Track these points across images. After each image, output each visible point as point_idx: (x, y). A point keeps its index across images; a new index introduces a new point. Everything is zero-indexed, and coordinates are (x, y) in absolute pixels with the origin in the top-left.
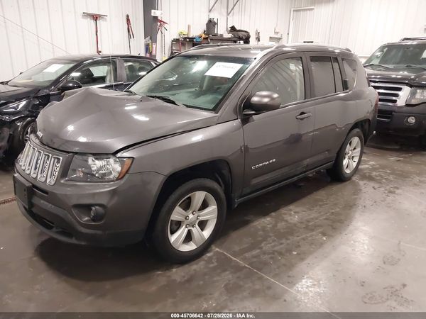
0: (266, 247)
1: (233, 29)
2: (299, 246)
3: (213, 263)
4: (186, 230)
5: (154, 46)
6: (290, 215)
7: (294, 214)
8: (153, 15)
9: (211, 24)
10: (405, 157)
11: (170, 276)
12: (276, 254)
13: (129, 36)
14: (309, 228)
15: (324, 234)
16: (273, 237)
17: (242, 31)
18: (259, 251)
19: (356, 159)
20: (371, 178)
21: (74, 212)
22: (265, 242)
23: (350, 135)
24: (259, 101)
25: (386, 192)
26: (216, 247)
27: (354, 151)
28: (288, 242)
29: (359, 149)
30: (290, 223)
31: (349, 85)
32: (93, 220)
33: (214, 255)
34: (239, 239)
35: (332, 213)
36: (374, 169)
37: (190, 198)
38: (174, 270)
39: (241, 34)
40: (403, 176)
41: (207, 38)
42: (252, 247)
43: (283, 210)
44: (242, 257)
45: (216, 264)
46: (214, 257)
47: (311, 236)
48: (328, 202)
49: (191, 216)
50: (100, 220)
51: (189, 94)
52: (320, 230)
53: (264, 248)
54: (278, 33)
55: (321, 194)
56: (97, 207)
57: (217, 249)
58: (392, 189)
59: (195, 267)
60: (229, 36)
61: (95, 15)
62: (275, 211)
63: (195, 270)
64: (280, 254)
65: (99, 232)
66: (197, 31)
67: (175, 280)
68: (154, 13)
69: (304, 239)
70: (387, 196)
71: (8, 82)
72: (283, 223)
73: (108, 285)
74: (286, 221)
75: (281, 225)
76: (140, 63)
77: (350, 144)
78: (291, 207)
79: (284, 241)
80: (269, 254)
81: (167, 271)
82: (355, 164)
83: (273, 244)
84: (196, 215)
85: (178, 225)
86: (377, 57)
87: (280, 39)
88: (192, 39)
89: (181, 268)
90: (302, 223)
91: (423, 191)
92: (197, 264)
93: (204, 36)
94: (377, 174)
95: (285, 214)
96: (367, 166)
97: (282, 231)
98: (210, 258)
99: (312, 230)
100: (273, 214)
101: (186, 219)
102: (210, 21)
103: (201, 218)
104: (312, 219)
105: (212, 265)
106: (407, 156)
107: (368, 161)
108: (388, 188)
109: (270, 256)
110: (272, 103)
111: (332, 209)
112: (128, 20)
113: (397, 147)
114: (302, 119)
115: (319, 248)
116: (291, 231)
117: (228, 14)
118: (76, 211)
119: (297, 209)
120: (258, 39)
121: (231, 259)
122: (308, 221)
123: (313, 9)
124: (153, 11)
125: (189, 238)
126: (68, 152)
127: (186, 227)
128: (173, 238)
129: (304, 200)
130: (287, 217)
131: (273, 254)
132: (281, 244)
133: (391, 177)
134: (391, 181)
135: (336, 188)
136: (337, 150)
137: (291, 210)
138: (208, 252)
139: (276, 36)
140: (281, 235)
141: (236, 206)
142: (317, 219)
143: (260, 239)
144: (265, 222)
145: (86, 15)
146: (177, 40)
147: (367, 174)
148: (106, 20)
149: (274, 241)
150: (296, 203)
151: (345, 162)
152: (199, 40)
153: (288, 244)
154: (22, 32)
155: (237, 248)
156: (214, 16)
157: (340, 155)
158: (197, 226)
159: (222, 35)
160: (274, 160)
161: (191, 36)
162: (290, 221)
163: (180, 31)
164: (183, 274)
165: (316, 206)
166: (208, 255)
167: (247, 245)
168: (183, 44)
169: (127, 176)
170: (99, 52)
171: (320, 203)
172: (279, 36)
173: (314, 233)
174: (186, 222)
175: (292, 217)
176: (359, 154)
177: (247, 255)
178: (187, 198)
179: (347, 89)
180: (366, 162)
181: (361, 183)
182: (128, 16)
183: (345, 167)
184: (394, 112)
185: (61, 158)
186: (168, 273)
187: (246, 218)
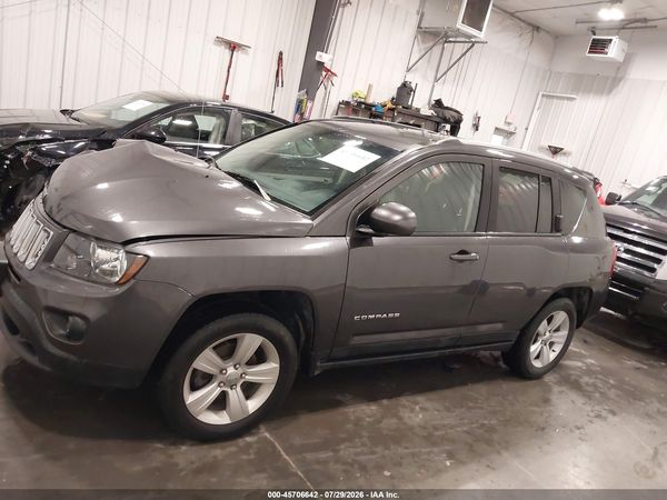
0: (346, 451)
1: (439, 103)
2: (400, 465)
3: (249, 454)
4: (218, 390)
5: (309, 105)
6: (412, 410)
7: (418, 411)
8: (317, 58)
9: (405, 90)
10: (651, 366)
11: (171, 456)
12: (356, 466)
13: (277, 81)
14: (430, 440)
15: (451, 456)
16: (365, 439)
17: (451, 109)
18: (331, 454)
19: (558, 348)
20: (576, 386)
21: (45, 317)
22: (347, 444)
23: (551, 305)
24: (387, 218)
25: (592, 414)
26: (268, 431)
27: (556, 334)
28: (387, 452)
29: (564, 333)
30: (405, 424)
31: (563, 225)
32: (69, 336)
33: (256, 442)
34: (308, 427)
35: (483, 424)
36: (589, 372)
37: (235, 341)
38: (184, 448)
39: (448, 114)
40: (632, 395)
41: (393, 110)
42: (324, 446)
43: (404, 400)
44: (299, 457)
45: (252, 457)
46: (255, 446)
47: (429, 453)
48: (484, 406)
49: (231, 370)
50: (78, 340)
51: (298, 184)
52: (447, 448)
53: (342, 452)
54: (509, 124)
55: (480, 390)
56: (77, 318)
57: (267, 435)
58: (604, 413)
59: (217, 452)
60: (429, 112)
61: (234, 43)
62: (390, 397)
63: (215, 457)
64: (363, 468)
65: (72, 358)
66: (382, 95)
67: (177, 465)
68: (320, 56)
69: (413, 455)
70: (591, 421)
71: (73, 111)
72: (394, 421)
73: (72, 444)
74: (400, 419)
75: (389, 423)
76: (268, 124)
77: (549, 321)
78: (420, 398)
79: (379, 449)
80: (344, 464)
81: (173, 447)
82: (552, 356)
83: (359, 450)
84: (240, 371)
85: (207, 379)
86: (649, 193)
87: (512, 134)
88: (369, 107)
89: (195, 448)
90: (424, 428)
91: (656, 429)
92: (222, 448)
93: (390, 105)
94: (592, 381)
95: (404, 406)
96: (580, 364)
97: (385, 432)
98: (249, 445)
99: (434, 444)
100: (385, 402)
101: (221, 372)
102: (404, 85)
103: (248, 378)
104: (444, 426)
105: (245, 457)
106: (656, 364)
107: (584, 356)
108: (597, 408)
109: (344, 467)
110: (404, 224)
111: (486, 418)
112: (280, 59)
113: (646, 346)
114: (461, 261)
115: (432, 476)
116: (400, 436)
117: (436, 80)
118: (48, 316)
119: (428, 405)
120: (476, 127)
121: (281, 455)
122: (436, 428)
123: (574, 99)
124: (319, 53)
125: (220, 403)
126: (65, 227)
127: (219, 385)
128: (191, 398)
129: (448, 393)
130: (405, 414)
131: (352, 465)
132: (373, 453)
133: (612, 393)
134: (609, 399)
135: (508, 387)
136: (522, 326)
137: (417, 403)
138: (251, 434)
139: (506, 128)
140: (379, 439)
141: (317, 373)
142: (451, 428)
143: (343, 436)
144: (367, 411)
145: (221, 41)
146: (347, 103)
147: (573, 378)
148: (247, 53)
149: (364, 445)
150: (433, 395)
151: (534, 348)
152: (381, 110)
153: (383, 456)
154: (123, 47)
155: (298, 441)
156: (412, 79)
157: (527, 334)
158: (239, 388)
159: (418, 110)
160: (397, 315)
161: (370, 101)
162: (406, 420)
163: (356, 90)
164: (193, 458)
165: (462, 407)
166: (248, 439)
167: (316, 441)
168: (355, 111)
169: (133, 281)
170: (226, 97)
171: (471, 404)
172: (511, 129)
173: (436, 450)
174: (220, 378)
175: (412, 415)
176: (563, 340)
177: (309, 456)
178: (229, 341)
179: (558, 231)
180: (580, 357)
181: (556, 389)
182: (281, 54)
183: (533, 356)
184: (649, 286)
185: (52, 233)
186: (172, 450)
187: (339, 397)
